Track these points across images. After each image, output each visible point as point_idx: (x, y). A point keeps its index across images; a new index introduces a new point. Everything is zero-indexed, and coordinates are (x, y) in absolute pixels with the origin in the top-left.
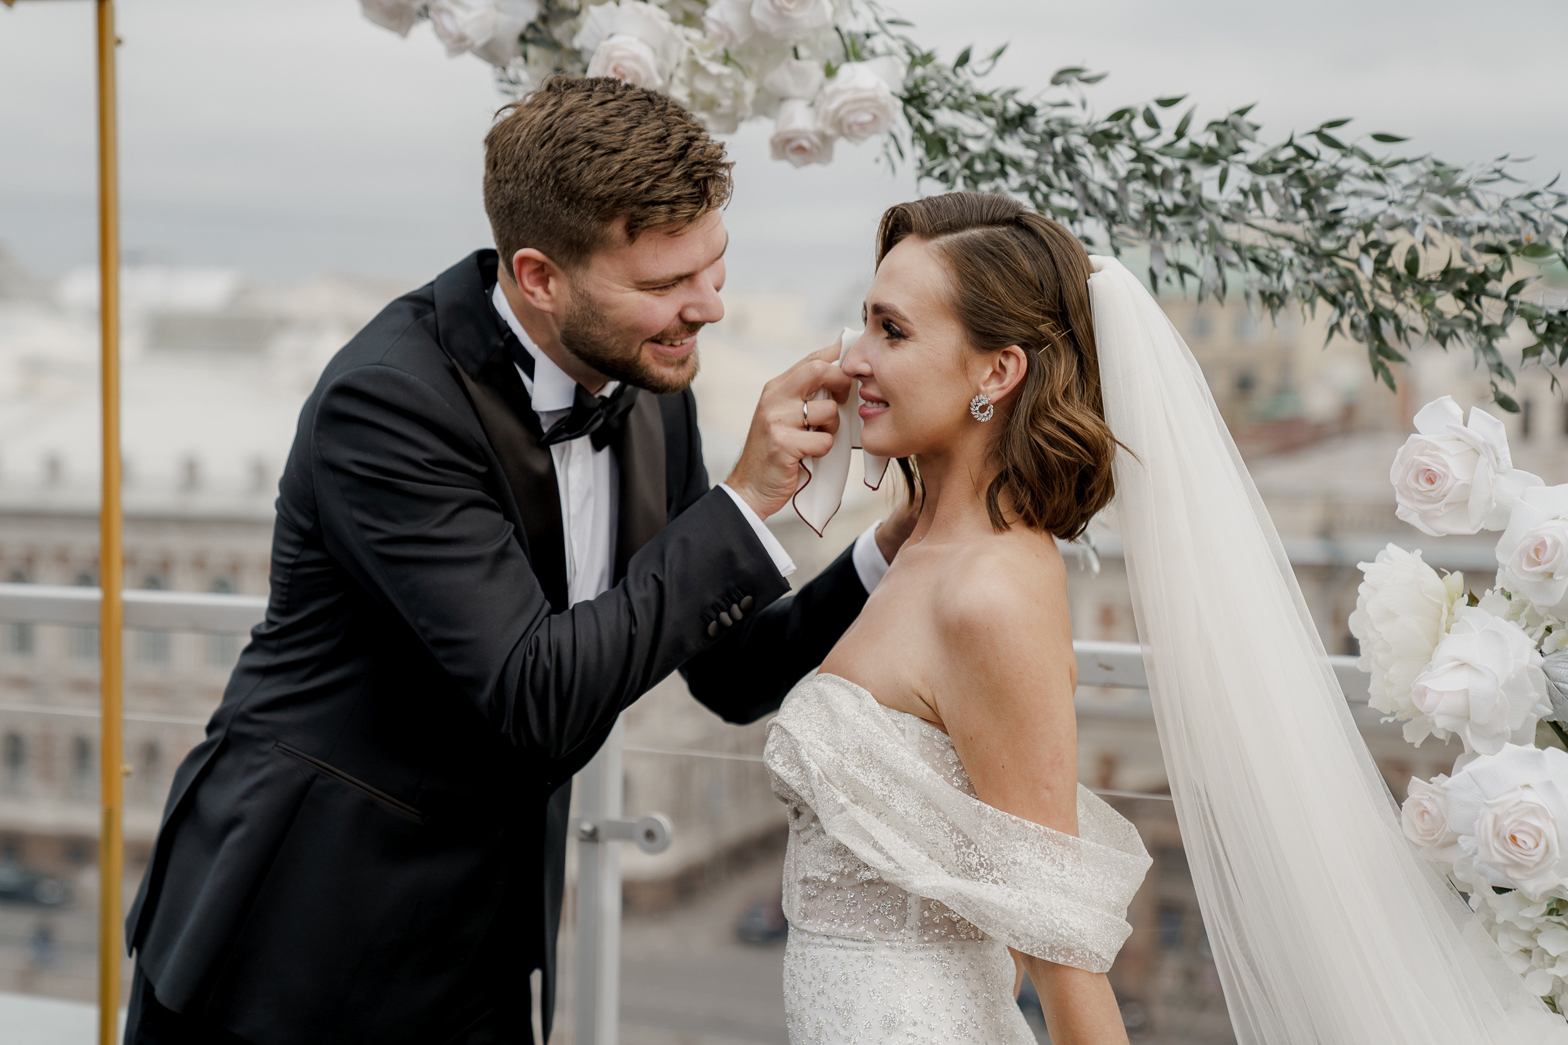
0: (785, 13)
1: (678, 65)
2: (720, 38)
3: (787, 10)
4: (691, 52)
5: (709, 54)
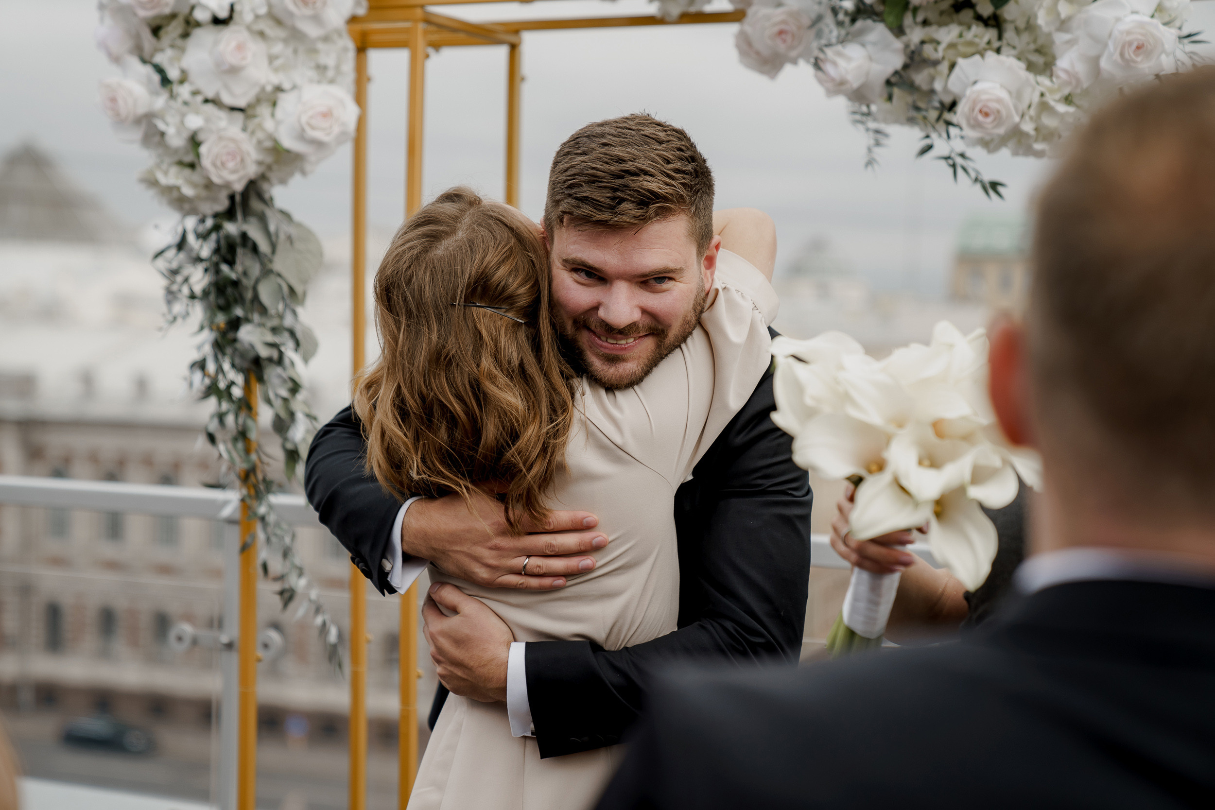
0: (1132, 64)
1: (1030, 106)
2: (1068, 83)
3: (1135, 62)
4: (1042, 95)
5: (1058, 96)
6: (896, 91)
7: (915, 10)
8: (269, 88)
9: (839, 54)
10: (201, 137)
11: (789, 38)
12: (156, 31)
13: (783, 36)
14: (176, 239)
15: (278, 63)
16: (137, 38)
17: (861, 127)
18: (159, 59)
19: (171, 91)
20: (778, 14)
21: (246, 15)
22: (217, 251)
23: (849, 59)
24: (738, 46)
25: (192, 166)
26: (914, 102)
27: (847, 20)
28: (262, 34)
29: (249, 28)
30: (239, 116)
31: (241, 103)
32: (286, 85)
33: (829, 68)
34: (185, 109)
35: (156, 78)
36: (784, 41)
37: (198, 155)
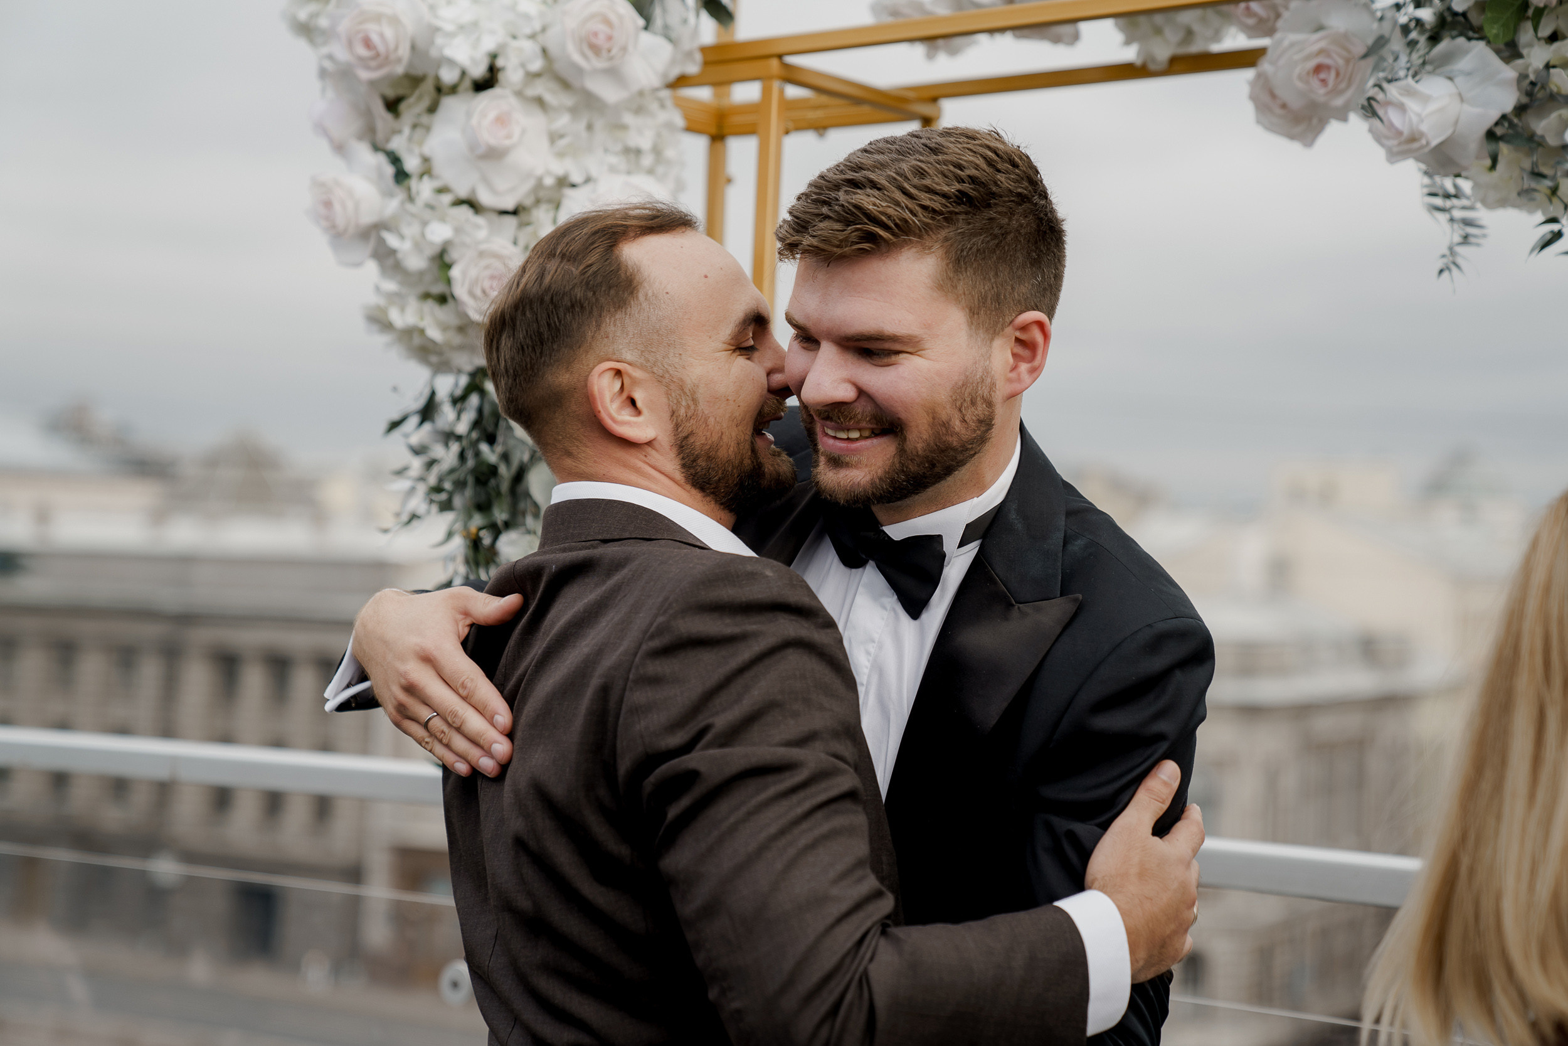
6: (1504, 149)
7: (1540, 12)
8: (549, 181)
9: (1409, 92)
10: (453, 254)
11: (1331, 77)
12: (393, 106)
13: (1322, 76)
14: (420, 403)
15: (562, 143)
16: (368, 114)
17: (1442, 217)
18: (397, 144)
19: (409, 189)
20: (1315, 42)
21: (512, 75)
22: (476, 424)
23: (1426, 99)
24: (1253, 98)
25: (442, 299)
26: (1535, 164)
27: (1423, 40)
28: (540, 102)
29: (519, 94)
30: (511, 222)
31: (510, 205)
32: (576, 178)
33: (1393, 116)
34: (427, 214)
35: (390, 170)
36: (1324, 82)
37: (449, 282)
